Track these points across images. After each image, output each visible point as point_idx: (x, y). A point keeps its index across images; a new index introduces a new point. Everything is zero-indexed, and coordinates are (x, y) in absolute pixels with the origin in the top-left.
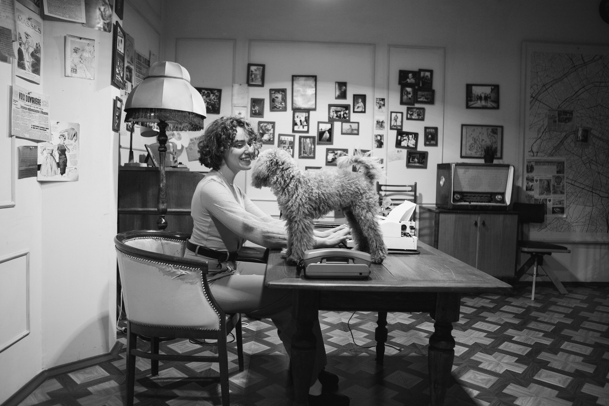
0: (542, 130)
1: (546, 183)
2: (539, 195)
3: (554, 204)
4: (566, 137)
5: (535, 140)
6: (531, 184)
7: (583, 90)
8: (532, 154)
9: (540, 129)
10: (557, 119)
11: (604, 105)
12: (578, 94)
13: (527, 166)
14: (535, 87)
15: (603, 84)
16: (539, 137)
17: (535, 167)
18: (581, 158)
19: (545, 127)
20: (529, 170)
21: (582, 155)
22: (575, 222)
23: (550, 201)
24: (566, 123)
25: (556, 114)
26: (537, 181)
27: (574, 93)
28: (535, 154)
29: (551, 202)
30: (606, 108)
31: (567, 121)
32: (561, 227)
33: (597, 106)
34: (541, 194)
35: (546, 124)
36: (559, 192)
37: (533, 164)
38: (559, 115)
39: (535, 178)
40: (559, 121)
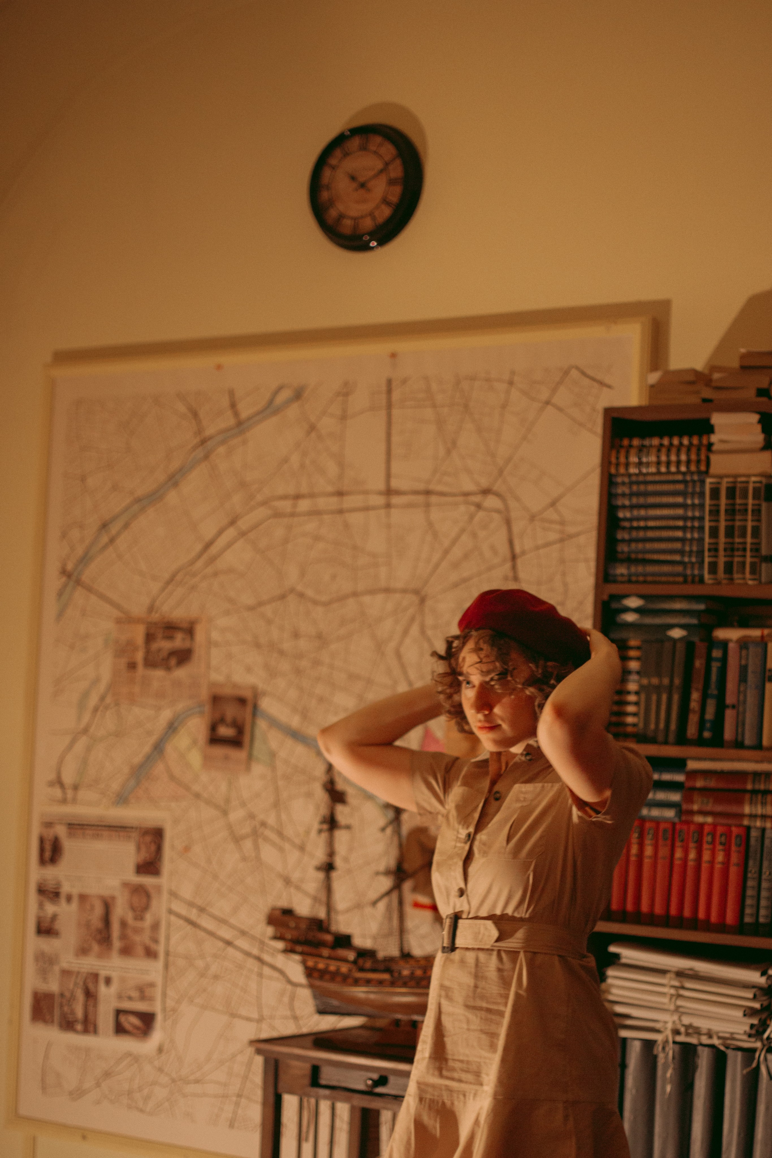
0: (93, 700)
1: (99, 910)
2: (77, 955)
3: (120, 997)
4: (172, 728)
5: (67, 739)
6: (50, 909)
7: (231, 532)
8: (58, 792)
9: (85, 695)
10: (140, 656)
11: (310, 593)
12: (214, 550)
13: (42, 840)
14: (75, 534)
15: (304, 505)
16: (82, 725)
17: (68, 845)
18: (225, 813)
19: (102, 686)
20: (48, 854)
21: (228, 801)
22: (192, 1078)
23: (108, 981)
24: (168, 669)
25: (139, 633)
26: (69, 899)
27: (199, 547)
28: (70, 794)
29: (114, 989)
30: (315, 603)
31: (173, 661)
32: (146, 1091)
33: (283, 597)
34: (83, 951)
35: (106, 673)
36: (140, 950)
37: (61, 831)
38: (149, 638)
39: (66, 889)
40: (150, 663)
